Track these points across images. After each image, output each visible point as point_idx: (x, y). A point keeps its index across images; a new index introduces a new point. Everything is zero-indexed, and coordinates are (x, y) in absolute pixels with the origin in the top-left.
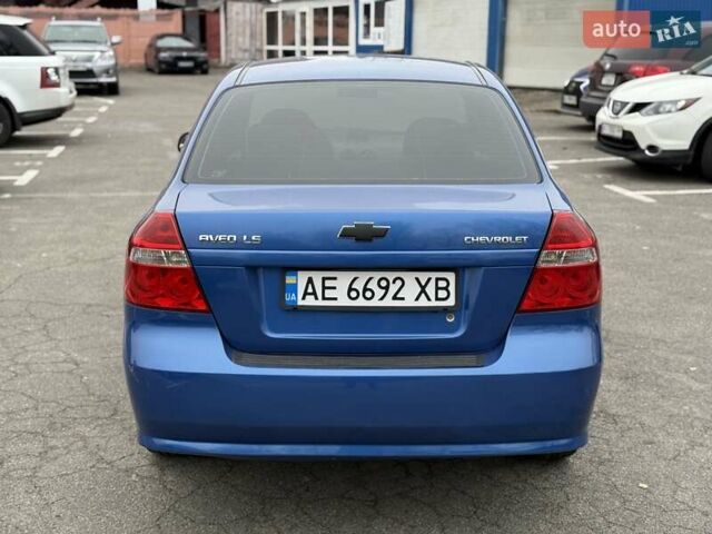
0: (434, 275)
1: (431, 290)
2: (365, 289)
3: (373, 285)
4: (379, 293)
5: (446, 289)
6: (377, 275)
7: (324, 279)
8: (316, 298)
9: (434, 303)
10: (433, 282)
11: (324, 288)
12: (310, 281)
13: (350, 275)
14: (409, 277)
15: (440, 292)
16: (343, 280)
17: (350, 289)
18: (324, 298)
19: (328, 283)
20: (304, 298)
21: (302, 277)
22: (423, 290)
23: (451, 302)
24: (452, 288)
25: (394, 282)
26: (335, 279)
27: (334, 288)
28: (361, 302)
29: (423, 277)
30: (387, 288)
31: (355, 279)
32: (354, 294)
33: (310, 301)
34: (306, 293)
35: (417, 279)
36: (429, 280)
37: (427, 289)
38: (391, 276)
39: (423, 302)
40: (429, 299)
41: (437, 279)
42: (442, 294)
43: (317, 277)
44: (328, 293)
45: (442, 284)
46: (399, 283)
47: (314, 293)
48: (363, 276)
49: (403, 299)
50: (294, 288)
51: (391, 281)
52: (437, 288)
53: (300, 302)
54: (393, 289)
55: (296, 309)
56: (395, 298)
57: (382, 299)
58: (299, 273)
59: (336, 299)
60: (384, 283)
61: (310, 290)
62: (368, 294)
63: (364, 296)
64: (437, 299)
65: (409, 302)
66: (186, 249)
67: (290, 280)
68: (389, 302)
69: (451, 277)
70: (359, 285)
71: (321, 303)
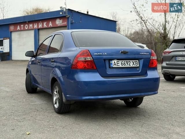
0: (135, 61)
1: (135, 63)
2: (124, 64)
3: (125, 63)
4: (126, 64)
5: (137, 63)
6: (126, 61)
7: (117, 62)
9: (136, 66)
10: (135, 62)
11: (117, 63)
12: (115, 62)
13: (121, 61)
14: (131, 61)
16: (120, 62)
17: (122, 64)
19: (118, 63)
21: (113, 62)
22: (134, 64)
23: (138, 66)
24: (138, 63)
26: (119, 62)
27: (119, 63)
28: (124, 66)
29: (133, 61)
30: (128, 63)
31: (122, 62)
32: (122, 65)
33: (115, 66)
34: (114, 65)
38: (128, 61)
39: (134, 66)
41: (136, 61)
42: (137, 64)
44: (118, 65)
46: (129, 62)
47: (115, 65)
48: (124, 61)
52: (136, 63)
53: (113, 66)
54: (129, 63)
55: (113, 68)
56: (129, 65)
58: (113, 61)
59: (119, 66)
60: (127, 62)
61: (115, 64)
62: (125, 64)
64: (136, 65)
65: (132, 66)
66: (92, 56)
67: (111, 62)
68: (128, 66)
69: (138, 61)
70: (123, 63)
71: (117, 66)
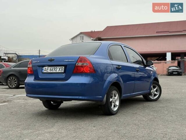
1: (61, 70)
2: (52, 69)
3: (53, 69)
4: (54, 70)
6: (54, 67)
12: (45, 68)
13: (50, 67)
14: (58, 67)
19: (48, 69)
22: (59, 70)
28: (51, 72)
29: (60, 67)
30: (55, 69)
33: (45, 72)
38: (56, 67)
42: (62, 70)
45: (62, 68)
48: (52, 67)
50: (43, 69)
54: (56, 69)
55: (43, 73)
56: (56, 71)
59: (48, 71)
61: (45, 70)
64: (61, 71)
65: (57, 72)
67: (43, 68)
68: (55, 72)
69: (64, 67)
70: (51, 69)
71: (46, 72)
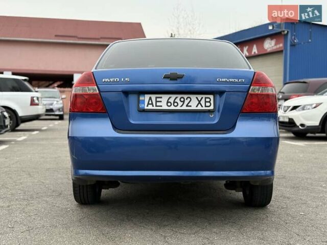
0: (204, 96)
1: (203, 102)
2: (174, 102)
3: (178, 100)
4: (180, 104)
5: (209, 102)
6: (180, 96)
7: (156, 98)
8: (153, 106)
9: (204, 108)
10: (203, 100)
11: (156, 102)
12: (150, 98)
13: (168, 96)
14: (193, 97)
15: (207, 103)
16: (165, 98)
17: (168, 102)
18: (156, 106)
19: (158, 100)
20: (147, 106)
21: (147, 97)
22: (199, 103)
23: (212, 107)
24: (212, 102)
25: (187, 99)
26: (161, 98)
27: (161, 102)
28: (172, 108)
29: (199, 97)
30: (184, 102)
31: (170, 98)
32: (169, 104)
33: (150, 107)
34: (148, 104)
35: (197, 98)
36: (202, 98)
37: (201, 102)
38: (186, 96)
39: (199, 108)
40: (202, 106)
41: (206, 98)
42: (208, 104)
43: (153, 97)
44: (158, 104)
45: (208, 100)
46: (189, 100)
47: (152, 104)
48: (174, 97)
49: (191, 106)
51: (185, 99)
52: (206, 102)
53: (146, 108)
54: (187, 102)
55: (144, 111)
56: (187, 106)
57: (181, 106)
58: (146, 95)
59: (161, 106)
60: (182, 100)
61: (150, 102)
62: (176, 104)
63: (174, 105)
64: (206, 106)
65: (193, 107)
66: (97, 86)
67: (141, 98)
68: (184, 108)
69: (212, 97)
70: (172, 100)
